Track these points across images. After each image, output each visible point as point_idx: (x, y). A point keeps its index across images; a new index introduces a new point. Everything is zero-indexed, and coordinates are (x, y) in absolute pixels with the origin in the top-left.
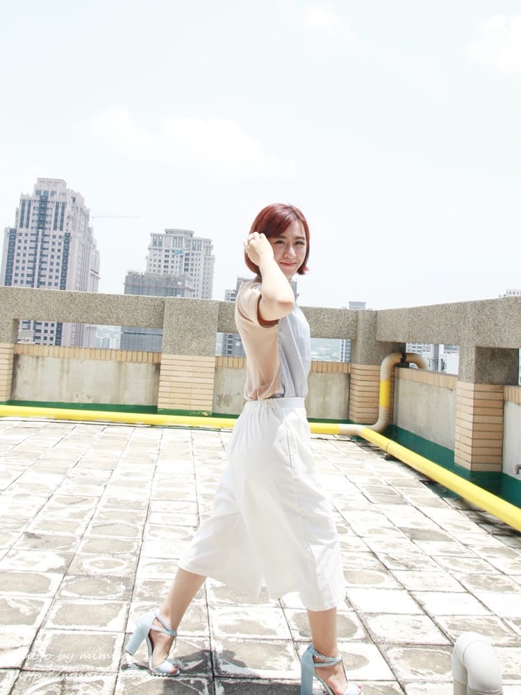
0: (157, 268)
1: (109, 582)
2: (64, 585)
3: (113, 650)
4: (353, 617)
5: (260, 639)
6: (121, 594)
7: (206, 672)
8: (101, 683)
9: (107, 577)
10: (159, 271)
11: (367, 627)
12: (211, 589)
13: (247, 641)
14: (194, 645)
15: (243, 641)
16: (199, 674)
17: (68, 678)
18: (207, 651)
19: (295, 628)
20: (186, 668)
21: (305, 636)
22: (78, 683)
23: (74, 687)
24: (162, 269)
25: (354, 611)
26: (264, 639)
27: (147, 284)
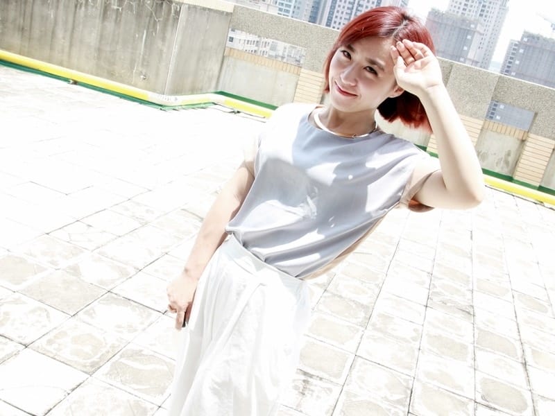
0: (456, 9)
1: (354, 306)
2: (322, 299)
3: (344, 367)
4: (527, 396)
5: (450, 392)
6: (360, 320)
7: (404, 406)
8: (330, 390)
9: (354, 301)
10: (458, 12)
11: (536, 408)
12: (427, 335)
13: (440, 389)
14: (402, 381)
15: (437, 389)
16: (398, 406)
17: (310, 379)
18: (408, 388)
19: (480, 390)
20: (391, 399)
21: (486, 400)
22: (316, 386)
23: (312, 388)
24: (461, 11)
25: (530, 390)
26: (453, 393)
27: (445, 21)
